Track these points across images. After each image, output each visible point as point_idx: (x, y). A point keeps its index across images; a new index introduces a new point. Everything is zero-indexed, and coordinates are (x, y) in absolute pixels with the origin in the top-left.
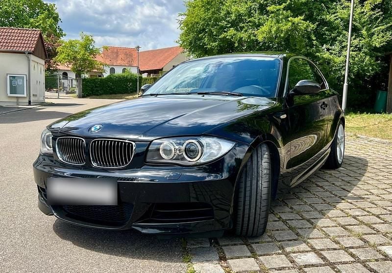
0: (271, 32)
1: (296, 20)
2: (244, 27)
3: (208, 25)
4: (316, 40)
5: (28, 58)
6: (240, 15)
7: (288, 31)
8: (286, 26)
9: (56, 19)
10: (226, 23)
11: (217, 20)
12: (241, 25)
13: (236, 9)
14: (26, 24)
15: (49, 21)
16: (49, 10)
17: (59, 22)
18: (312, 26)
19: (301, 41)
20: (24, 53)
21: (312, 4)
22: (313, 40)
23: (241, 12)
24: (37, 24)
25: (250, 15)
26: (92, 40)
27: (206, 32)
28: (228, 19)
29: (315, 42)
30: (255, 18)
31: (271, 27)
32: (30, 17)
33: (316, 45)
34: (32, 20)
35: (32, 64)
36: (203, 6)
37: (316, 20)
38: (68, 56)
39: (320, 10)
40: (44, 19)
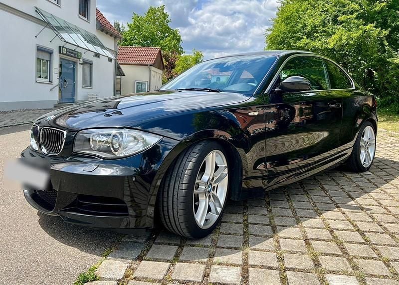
0: (341, 39)
1: (368, 27)
2: (318, 37)
3: (287, 37)
4: (389, 45)
5: (150, 69)
6: (315, 27)
7: (358, 38)
8: (356, 34)
9: (179, 40)
10: (302, 34)
11: (295, 32)
12: (316, 35)
13: (312, 22)
14: (158, 44)
15: (174, 42)
16: (174, 34)
17: (181, 42)
18: (385, 32)
19: (373, 48)
20: (147, 65)
21: (386, 12)
22: (385, 46)
23: (316, 23)
24: (165, 44)
25: (324, 25)
26: (201, 55)
27: (286, 44)
28: (304, 31)
29: (387, 48)
30: (328, 28)
31: (342, 35)
32: (161, 40)
33: (388, 51)
34: (162, 42)
35: (152, 73)
36: (282, 22)
37: (390, 26)
38: (183, 67)
39: (395, 17)
40: (170, 40)
